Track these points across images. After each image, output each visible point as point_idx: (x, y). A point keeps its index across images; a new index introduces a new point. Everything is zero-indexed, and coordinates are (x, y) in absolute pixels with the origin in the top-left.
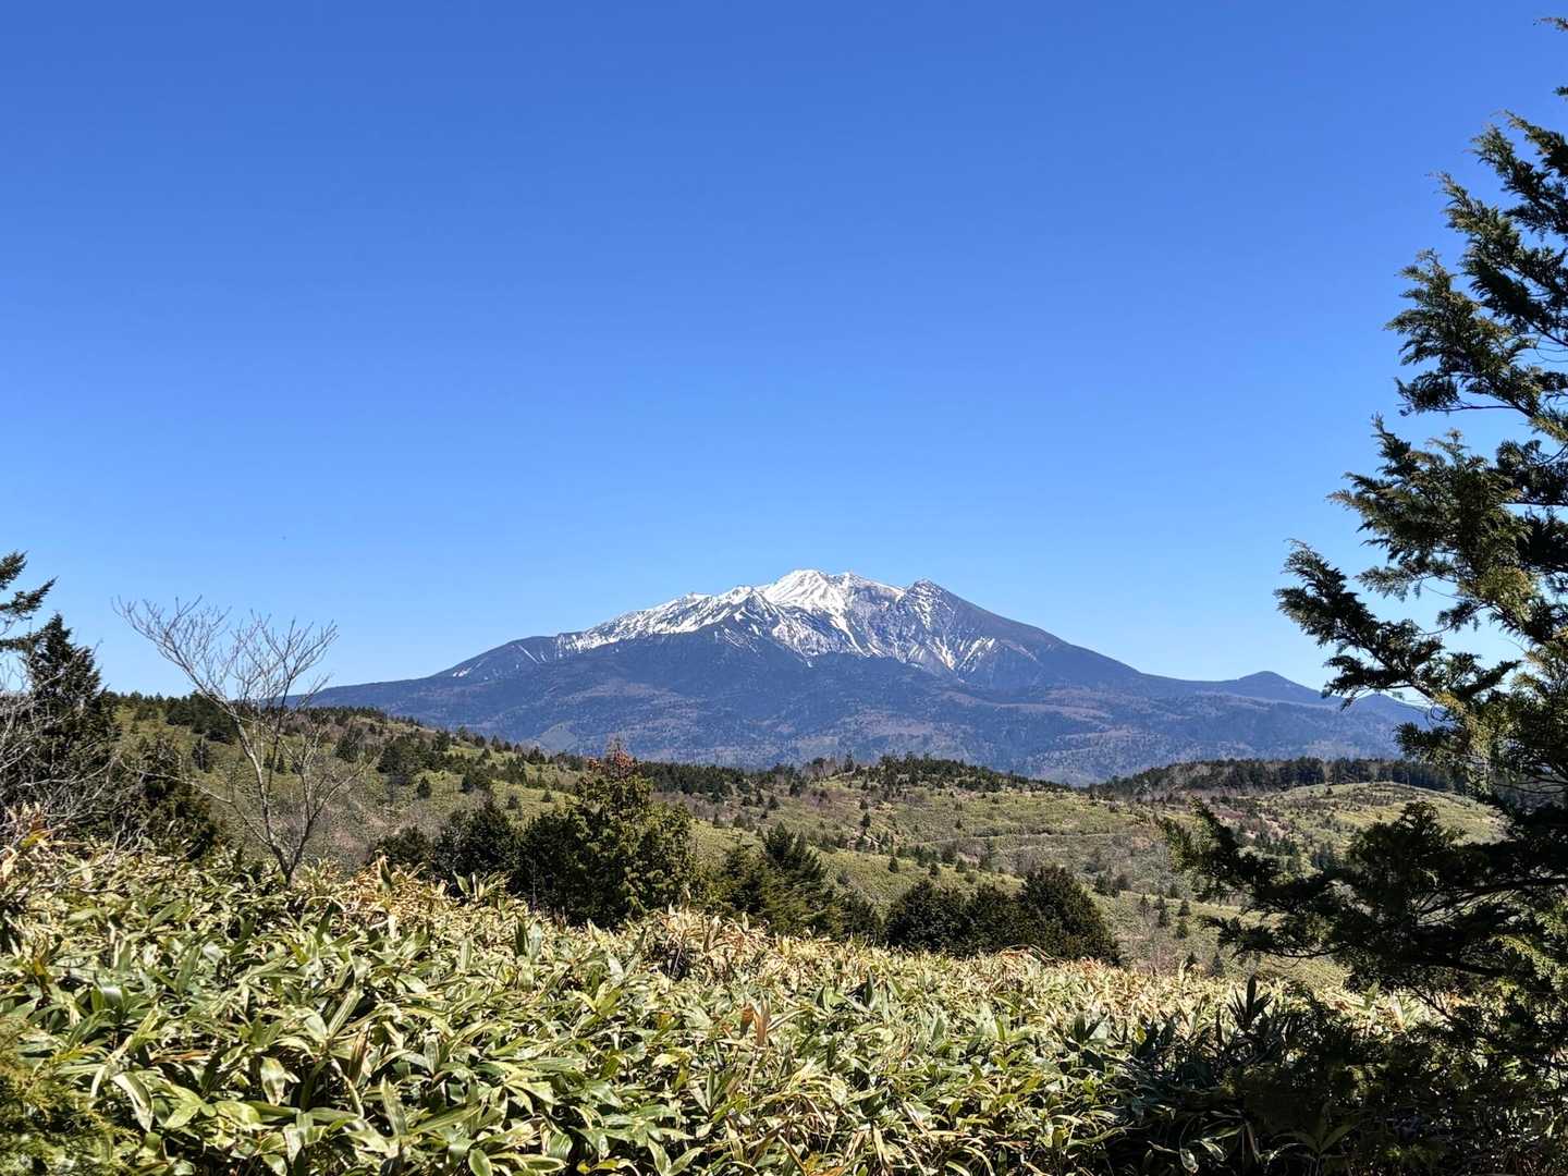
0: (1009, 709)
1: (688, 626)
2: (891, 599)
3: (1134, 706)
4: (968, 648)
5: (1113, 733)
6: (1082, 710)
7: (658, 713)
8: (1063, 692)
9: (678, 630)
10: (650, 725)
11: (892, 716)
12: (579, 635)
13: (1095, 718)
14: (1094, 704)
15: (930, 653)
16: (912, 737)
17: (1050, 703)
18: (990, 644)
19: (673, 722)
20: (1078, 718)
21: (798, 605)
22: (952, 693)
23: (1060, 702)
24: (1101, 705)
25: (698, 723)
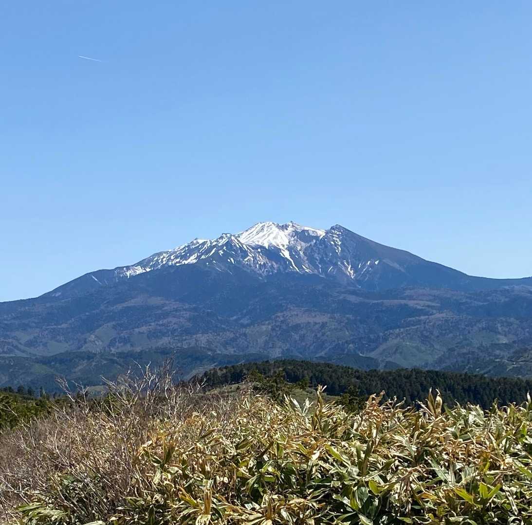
0: (378, 303)
1: (192, 260)
2: (317, 238)
3: (455, 298)
4: (363, 267)
5: (438, 315)
6: (422, 303)
7: (166, 315)
8: (412, 291)
9: (186, 262)
10: (161, 322)
11: (306, 311)
12: (128, 268)
13: (428, 306)
14: (431, 298)
15: (340, 270)
16: (316, 323)
17: (404, 299)
18: (376, 263)
19: (174, 320)
20: (419, 307)
21: (260, 244)
22: (345, 295)
23: (411, 298)
24: (435, 298)
25: (189, 320)
